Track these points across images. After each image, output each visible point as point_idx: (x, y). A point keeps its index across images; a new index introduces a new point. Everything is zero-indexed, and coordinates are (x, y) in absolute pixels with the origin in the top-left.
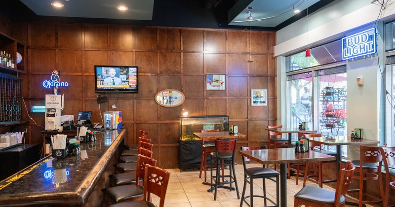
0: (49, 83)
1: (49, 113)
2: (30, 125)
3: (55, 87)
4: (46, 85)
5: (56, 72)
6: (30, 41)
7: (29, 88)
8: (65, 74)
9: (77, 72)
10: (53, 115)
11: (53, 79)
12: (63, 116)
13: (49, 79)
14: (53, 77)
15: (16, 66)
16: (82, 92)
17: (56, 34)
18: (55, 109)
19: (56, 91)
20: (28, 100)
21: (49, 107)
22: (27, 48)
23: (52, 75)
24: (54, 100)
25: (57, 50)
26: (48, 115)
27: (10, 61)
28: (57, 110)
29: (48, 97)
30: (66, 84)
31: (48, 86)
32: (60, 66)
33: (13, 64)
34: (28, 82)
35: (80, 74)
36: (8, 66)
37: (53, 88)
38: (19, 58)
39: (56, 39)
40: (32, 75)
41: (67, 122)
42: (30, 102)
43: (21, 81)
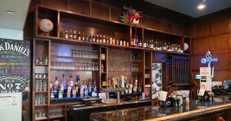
0: (205, 60)
1: (203, 80)
2: (195, 86)
3: (209, 62)
4: (203, 61)
5: (209, 52)
6: (195, 35)
7: (194, 64)
8: (216, 53)
9: (225, 50)
10: (205, 81)
11: (208, 57)
12: (213, 82)
13: (205, 57)
14: (208, 55)
15: (184, 51)
16: (229, 64)
17: (210, 26)
18: (206, 77)
19: (209, 65)
20: (194, 71)
21: (203, 75)
22: (193, 40)
23: (207, 54)
24: (206, 71)
25: (211, 37)
26: (202, 81)
27: (180, 49)
28: (207, 78)
29: (202, 69)
30: (216, 60)
31: (205, 62)
32: (213, 48)
33: (182, 51)
34: (194, 60)
35: (227, 51)
36: (178, 52)
37: (207, 63)
38: (186, 46)
39: (210, 29)
40: (196, 56)
41: (216, 86)
42: (195, 72)
43: (190, 60)
